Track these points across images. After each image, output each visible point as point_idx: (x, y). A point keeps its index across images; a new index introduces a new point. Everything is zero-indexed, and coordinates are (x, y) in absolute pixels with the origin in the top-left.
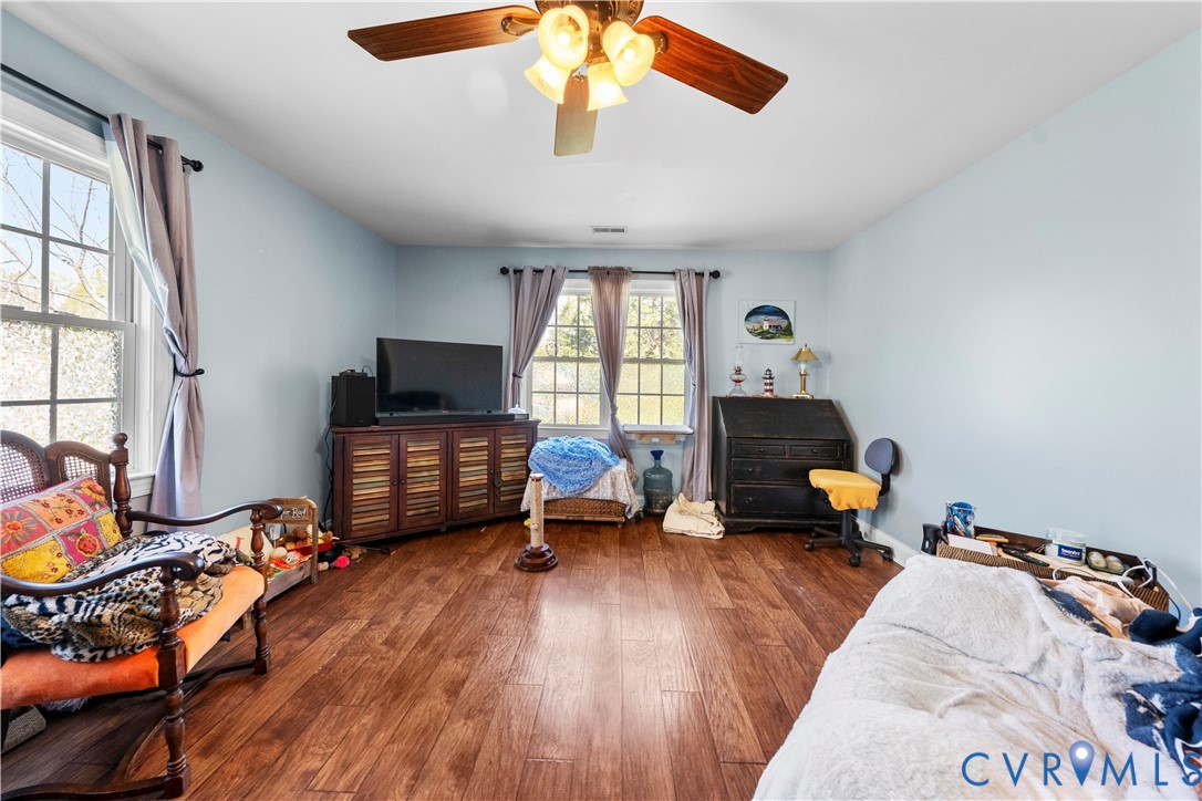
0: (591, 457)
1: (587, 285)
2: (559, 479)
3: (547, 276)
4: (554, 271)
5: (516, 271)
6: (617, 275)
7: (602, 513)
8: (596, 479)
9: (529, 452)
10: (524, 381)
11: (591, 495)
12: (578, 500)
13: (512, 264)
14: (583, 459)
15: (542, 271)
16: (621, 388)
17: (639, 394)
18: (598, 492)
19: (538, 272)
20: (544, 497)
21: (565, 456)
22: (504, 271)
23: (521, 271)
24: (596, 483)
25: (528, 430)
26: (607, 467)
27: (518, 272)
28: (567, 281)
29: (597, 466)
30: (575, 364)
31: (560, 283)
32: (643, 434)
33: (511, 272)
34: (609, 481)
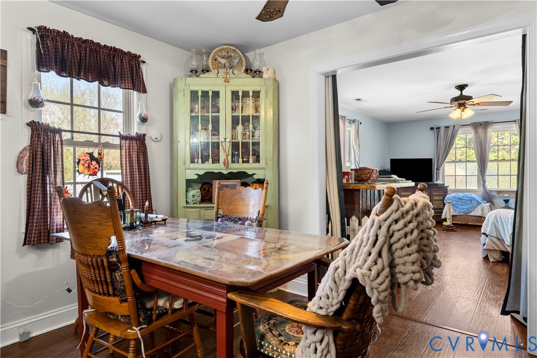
0: (472, 200)
1: (471, 130)
2: (457, 207)
3: (451, 129)
4: (454, 126)
5: (437, 128)
6: (486, 125)
7: (477, 222)
8: (474, 208)
9: (444, 198)
10: (441, 171)
11: (472, 214)
12: (466, 216)
13: (435, 125)
14: (468, 200)
15: (449, 127)
16: (487, 173)
17: (498, 175)
18: (475, 213)
19: (447, 127)
20: (452, 214)
21: (460, 199)
22: (432, 129)
23: (439, 128)
24: (474, 210)
25: (444, 190)
26: (479, 204)
27: (438, 128)
28: (460, 130)
29: (475, 203)
30: (465, 163)
31: (457, 131)
32: (499, 192)
33: (435, 129)
34: (480, 209)
